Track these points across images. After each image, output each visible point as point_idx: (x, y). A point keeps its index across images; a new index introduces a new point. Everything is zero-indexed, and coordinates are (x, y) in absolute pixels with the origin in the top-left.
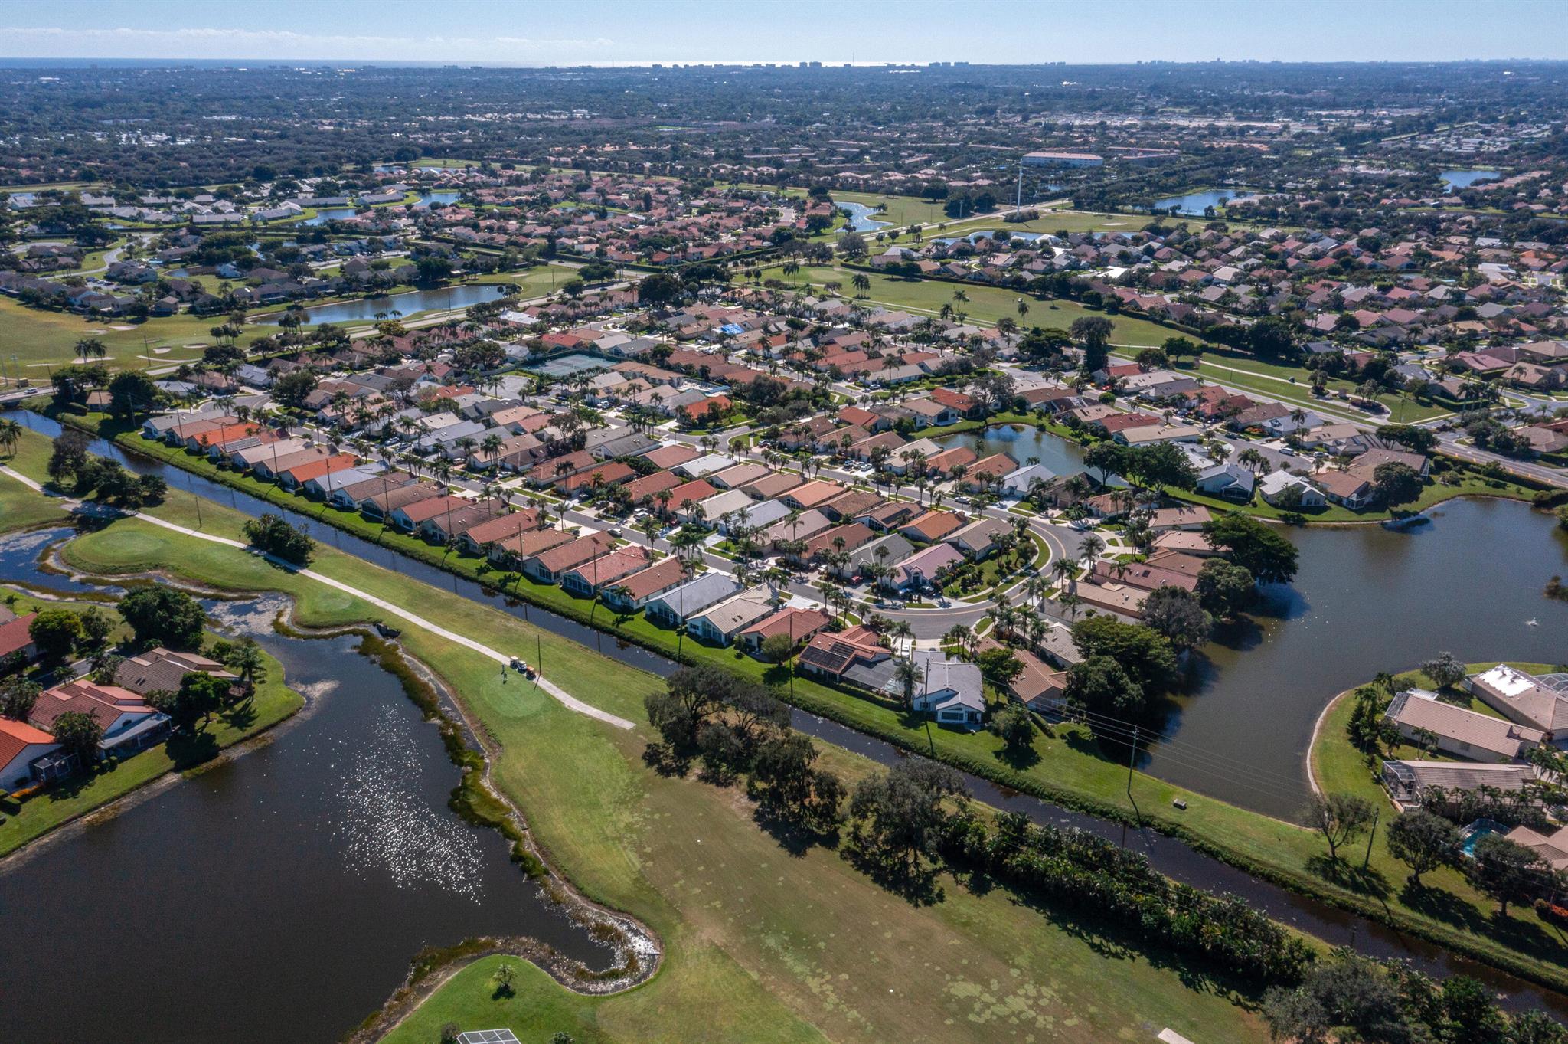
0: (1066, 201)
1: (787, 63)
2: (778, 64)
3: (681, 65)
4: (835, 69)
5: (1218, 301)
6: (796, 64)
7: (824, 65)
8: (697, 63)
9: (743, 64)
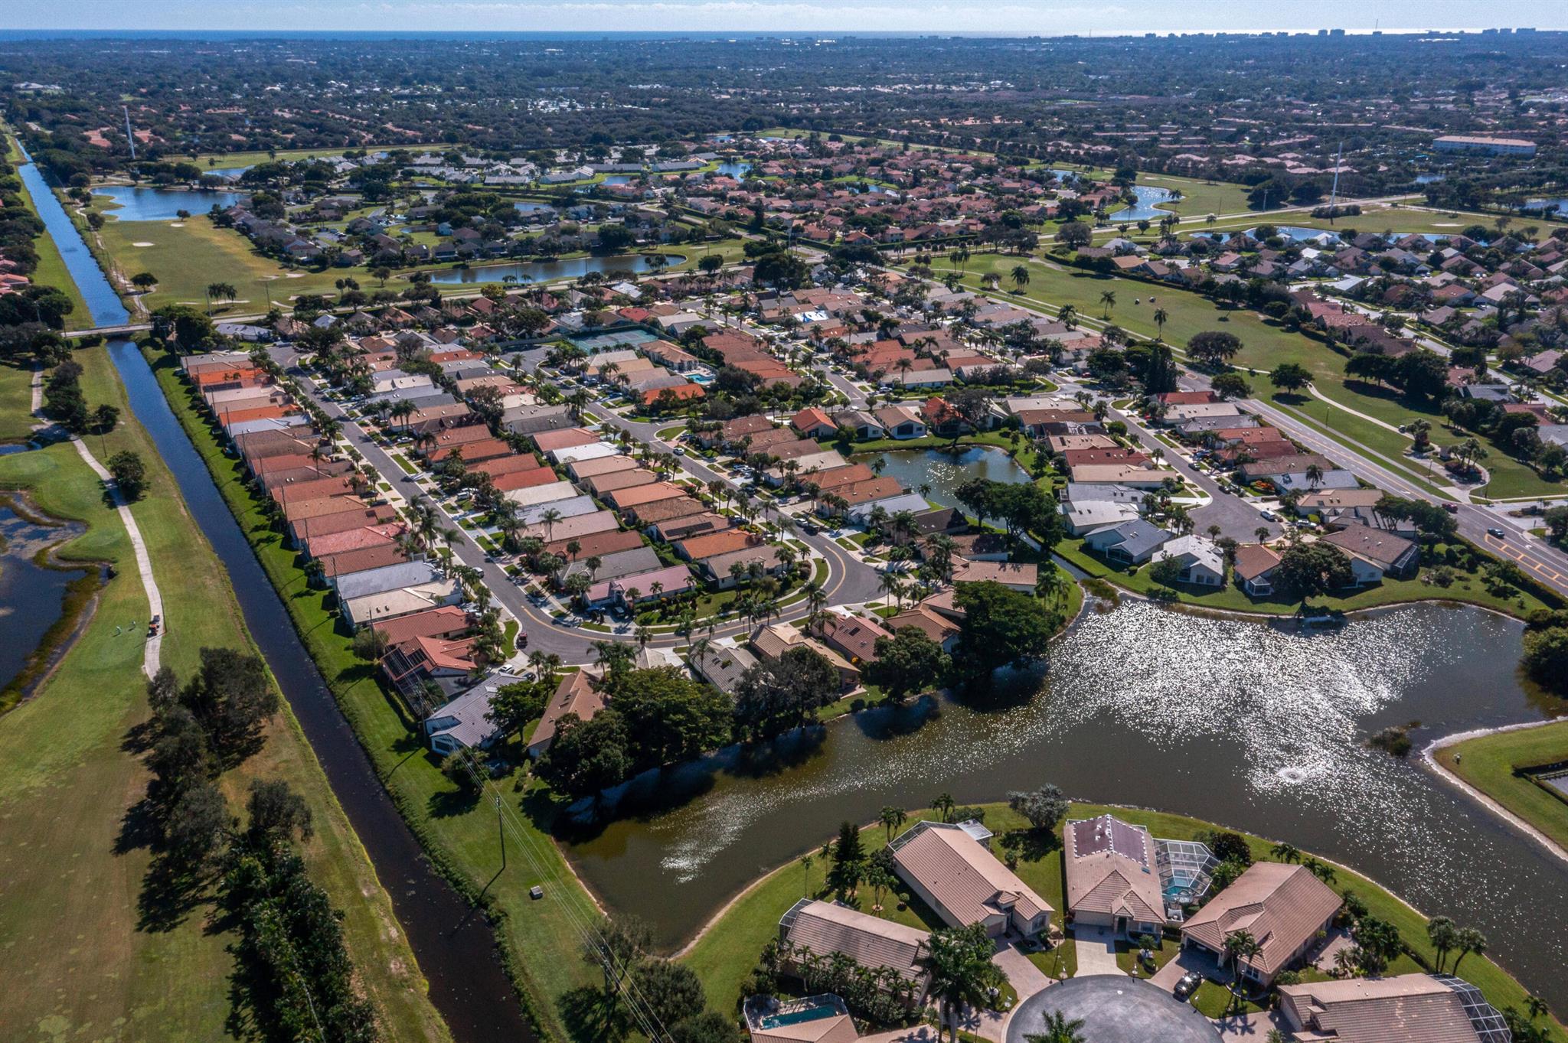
0: (1418, 196)
1: (1302, 31)
2: (1292, 33)
3: (1178, 34)
4: (1361, 36)
5: (1441, 326)
6: (1314, 32)
7: (1348, 33)
8: (1196, 32)
9: (1250, 32)
